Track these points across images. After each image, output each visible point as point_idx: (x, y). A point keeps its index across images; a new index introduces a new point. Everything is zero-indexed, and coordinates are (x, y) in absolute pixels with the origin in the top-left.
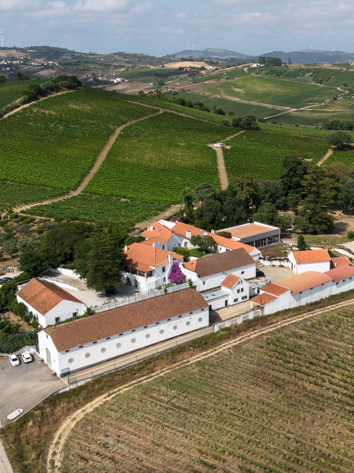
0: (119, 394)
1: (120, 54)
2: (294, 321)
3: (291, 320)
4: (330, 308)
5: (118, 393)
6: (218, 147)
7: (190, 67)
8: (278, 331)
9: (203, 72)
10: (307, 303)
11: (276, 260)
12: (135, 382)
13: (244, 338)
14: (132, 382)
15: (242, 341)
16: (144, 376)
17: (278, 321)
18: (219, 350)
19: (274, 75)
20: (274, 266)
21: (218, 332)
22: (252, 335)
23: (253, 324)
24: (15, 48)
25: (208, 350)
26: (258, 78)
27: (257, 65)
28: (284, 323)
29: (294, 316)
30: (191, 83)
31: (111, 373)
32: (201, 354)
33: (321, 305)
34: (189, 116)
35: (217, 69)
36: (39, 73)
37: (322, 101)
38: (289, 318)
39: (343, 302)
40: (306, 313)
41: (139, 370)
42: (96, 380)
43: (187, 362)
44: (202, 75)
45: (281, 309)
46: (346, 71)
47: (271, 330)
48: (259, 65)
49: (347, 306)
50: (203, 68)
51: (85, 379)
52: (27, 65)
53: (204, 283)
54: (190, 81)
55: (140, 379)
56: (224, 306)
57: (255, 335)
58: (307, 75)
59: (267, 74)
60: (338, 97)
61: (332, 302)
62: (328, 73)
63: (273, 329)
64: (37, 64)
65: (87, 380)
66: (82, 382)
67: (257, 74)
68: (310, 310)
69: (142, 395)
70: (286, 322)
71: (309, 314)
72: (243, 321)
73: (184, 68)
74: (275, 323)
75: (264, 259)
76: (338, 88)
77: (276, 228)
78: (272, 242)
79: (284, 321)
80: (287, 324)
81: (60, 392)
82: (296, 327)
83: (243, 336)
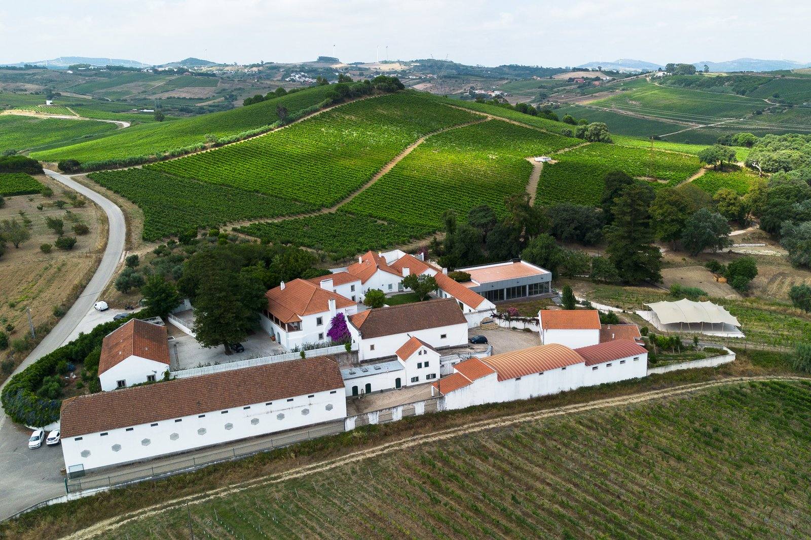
0: (135, 521)
1: (511, 67)
2: (492, 426)
3: (489, 424)
4: (571, 409)
5: (135, 518)
6: (540, 162)
7: (583, 77)
8: (456, 440)
9: (597, 83)
10: (531, 396)
11: (517, 320)
12: (175, 501)
13: (392, 446)
14: (170, 502)
15: (385, 452)
16: (196, 493)
17: (464, 424)
18: (338, 464)
19: (684, 84)
20: (514, 329)
21: (351, 431)
22: (408, 443)
23: (419, 423)
24: (399, 62)
25: (322, 460)
26: (662, 88)
27: (664, 74)
28: (473, 427)
29: (498, 416)
30: (579, 95)
31: (145, 482)
32: (307, 467)
33: (554, 402)
34: (524, 125)
35: (614, 79)
36: (414, 87)
37: (740, 117)
38: (486, 419)
39: (601, 401)
40: (523, 412)
41: (193, 482)
42: (116, 491)
43: (275, 478)
44: (595, 86)
45: (478, 402)
46: (780, 79)
47: (443, 437)
48: (666, 73)
49: (601, 409)
50: (597, 79)
51: (96, 487)
52: (405, 78)
53: (372, 347)
54: (578, 93)
55: (185, 498)
56: (394, 386)
57: (411, 444)
58: (726, 84)
59: (674, 83)
60: (763, 111)
61: (578, 398)
62: (755, 82)
63: (448, 436)
64: (415, 77)
65: (99, 489)
66: (91, 490)
67: (660, 84)
68: (532, 410)
69: (167, 527)
70: (477, 426)
71: (525, 417)
72: (404, 418)
73: (575, 78)
74: (459, 426)
75: (500, 317)
76: (766, 100)
77: (546, 272)
78: (536, 293)
79: (476, 424)
80: (477, 429)
81: (51, 503)
82: (490, 437)
83: (392, 443)
